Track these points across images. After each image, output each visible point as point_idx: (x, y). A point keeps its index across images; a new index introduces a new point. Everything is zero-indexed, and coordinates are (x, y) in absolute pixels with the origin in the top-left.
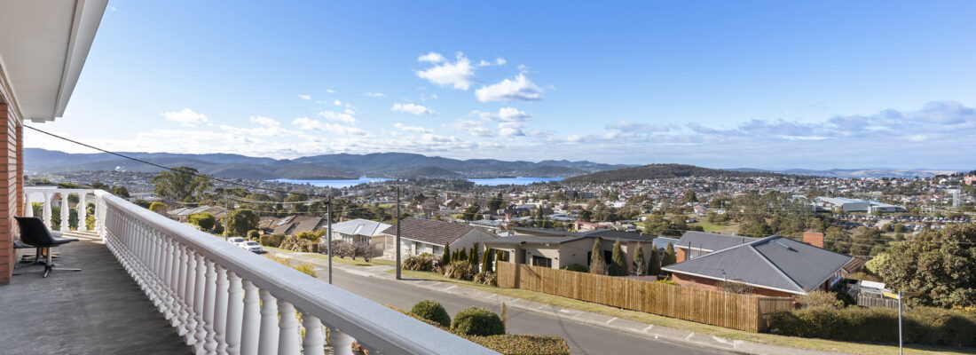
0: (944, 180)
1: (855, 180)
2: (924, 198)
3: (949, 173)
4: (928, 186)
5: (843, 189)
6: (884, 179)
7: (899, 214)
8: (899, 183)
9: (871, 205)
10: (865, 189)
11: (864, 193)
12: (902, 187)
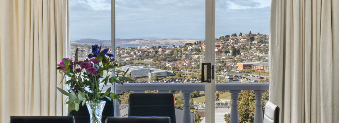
0: (190, 48)
1: (133, 49)
2: (180, 63)
3: (193, 42)
4: (182, 53)
5: (125, 57)
6: (153, 48)
7: (170, 77)
8: (163, 51)
9: (151, 71)
10: (141, 57)
11: (140, 61)
12: (166, 55)
